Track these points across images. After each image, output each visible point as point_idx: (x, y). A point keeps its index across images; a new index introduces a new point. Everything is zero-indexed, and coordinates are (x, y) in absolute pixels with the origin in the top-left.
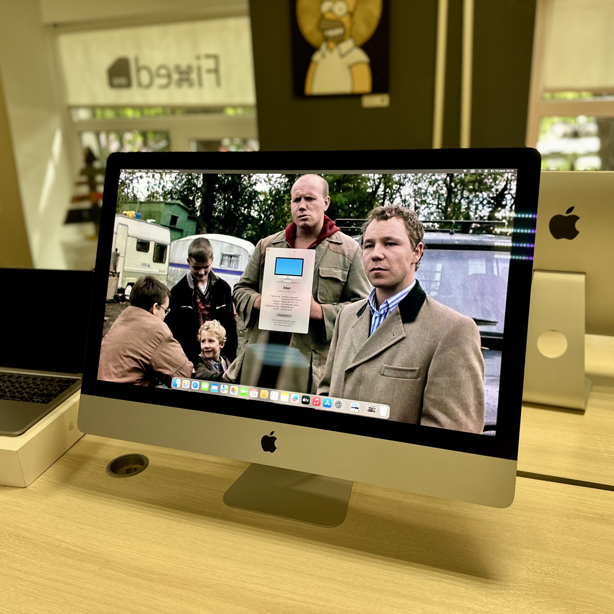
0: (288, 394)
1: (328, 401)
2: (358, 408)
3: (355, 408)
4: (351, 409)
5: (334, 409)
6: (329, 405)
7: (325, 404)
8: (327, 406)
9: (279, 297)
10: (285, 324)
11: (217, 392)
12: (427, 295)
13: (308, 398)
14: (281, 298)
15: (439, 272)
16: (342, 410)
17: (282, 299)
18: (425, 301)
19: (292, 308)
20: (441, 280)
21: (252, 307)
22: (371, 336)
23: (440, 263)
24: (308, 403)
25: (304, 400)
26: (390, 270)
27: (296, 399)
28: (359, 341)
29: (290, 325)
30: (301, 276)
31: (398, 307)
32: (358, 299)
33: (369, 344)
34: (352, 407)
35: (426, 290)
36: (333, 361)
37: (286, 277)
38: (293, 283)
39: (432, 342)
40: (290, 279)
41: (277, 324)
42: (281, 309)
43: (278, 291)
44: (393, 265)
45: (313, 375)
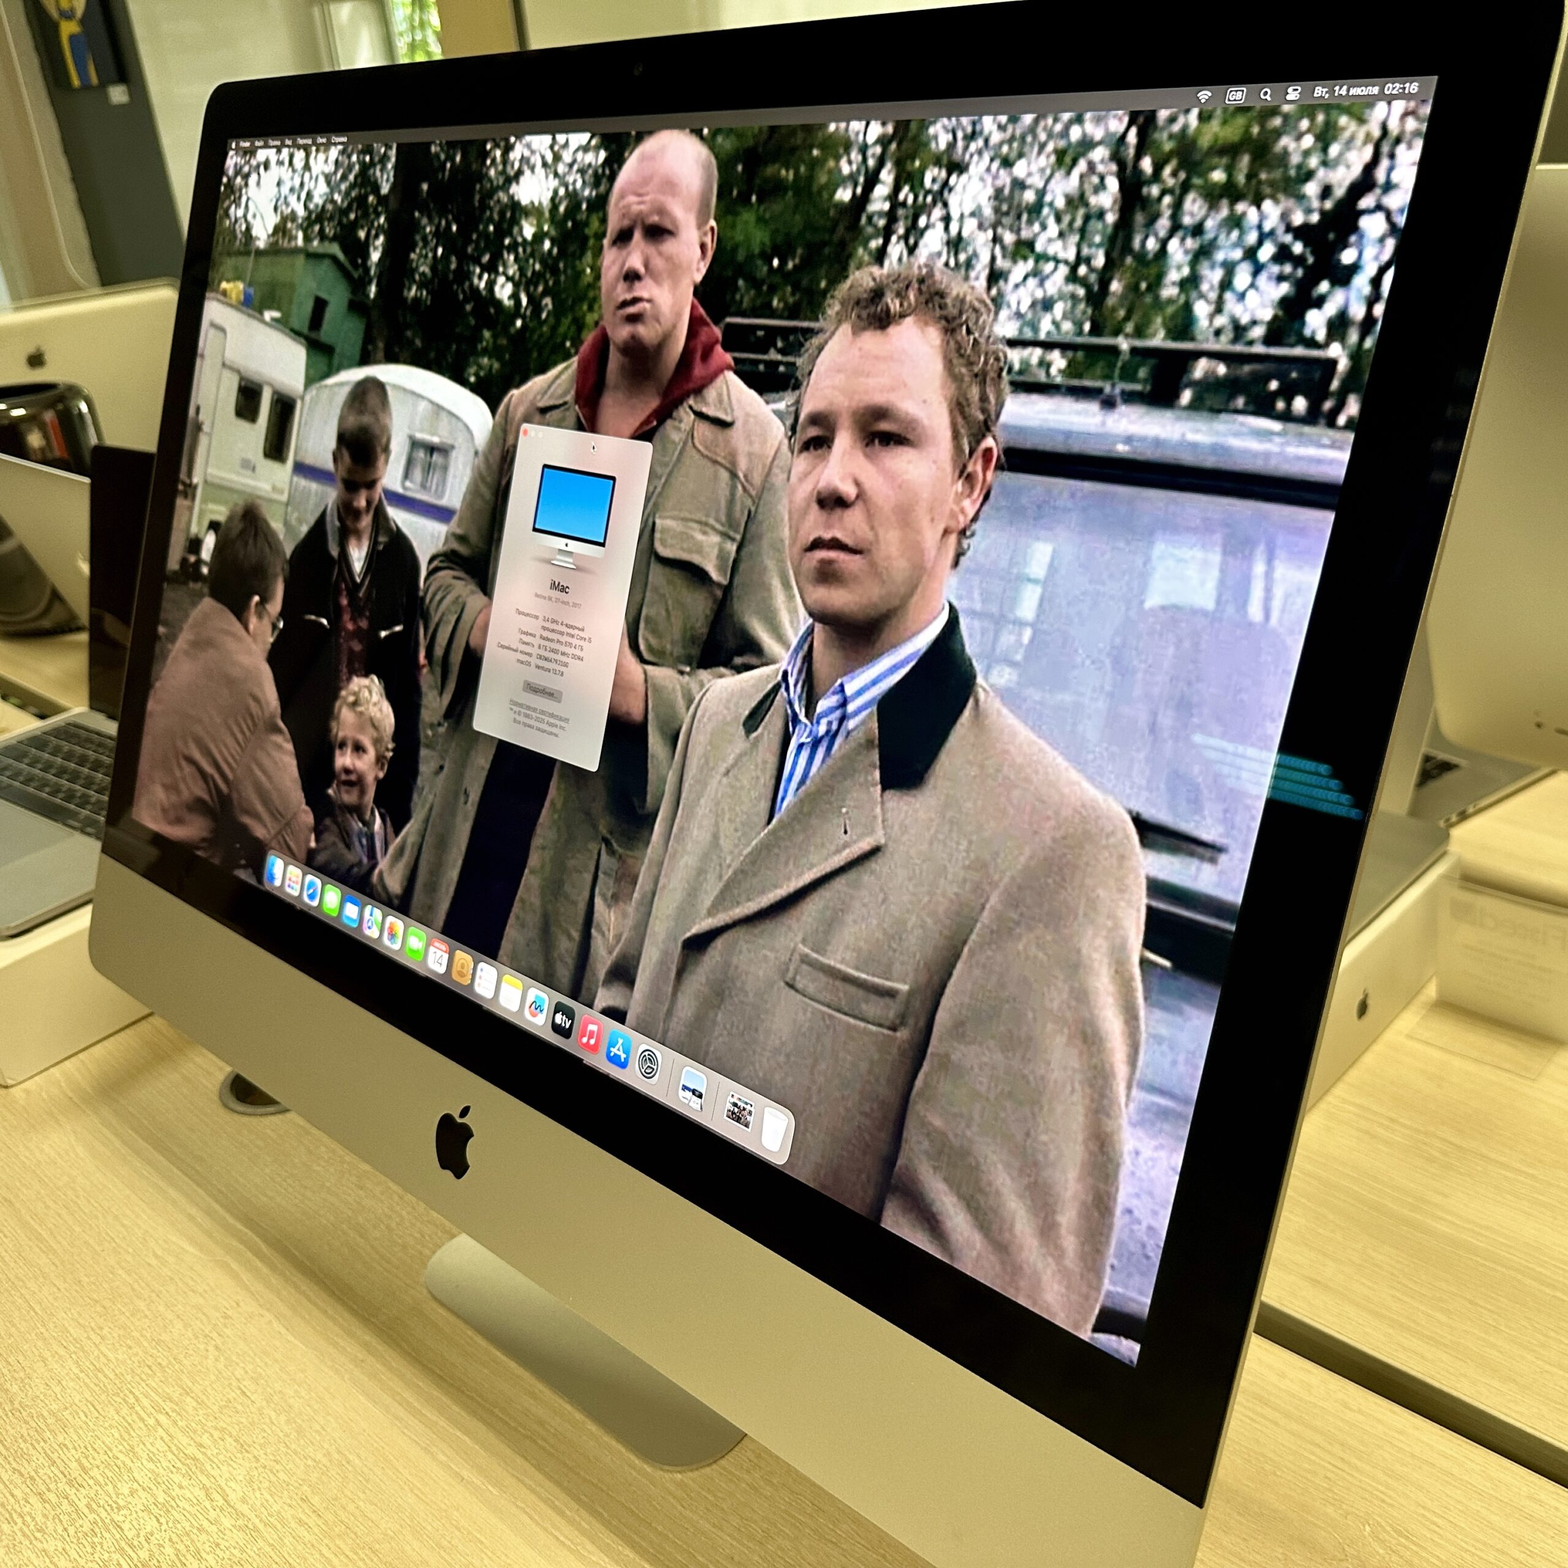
0: (519, 984)
1: (620, 1041)
2: (700, 1096)
3: (694, 1092)
4: (681, 1093)
5: (632, 1077)
6: (623, 1056)
7: (614, 1050)
8: (614, 1060)
9: (537, 617)
10: (541, 726)
11: (355, 925)
12: (980, 680)
13: (570, 1014)
14: (540, 622)
15: (1035, 581)
16: (653, 1088)
17: (544, 628)
18: (971, 703)
19: (566, 665)
20: (1038, 616)
21: (463, 644)
22: (774, 821)
23: (1046, 540)
24: (565, 1033)
25: (559, 1018)
26: (869, 551)
27: (537, 1008)
28: (736, 830)
29: (554, 730)
30: (603, 545)
31: (875, 718)
32: (753, 660)
33: (764, 852)
34: (685, 1088)
35: (980, 656)
36: (654, 894)
37: (560, 542)
38: (578, 569)
39: (968, 886)
40: (570, 553)
41: (522, 719)
42: (538, 667)
43: (537, 595)
44: (881, 532)
45: (593, 931)
